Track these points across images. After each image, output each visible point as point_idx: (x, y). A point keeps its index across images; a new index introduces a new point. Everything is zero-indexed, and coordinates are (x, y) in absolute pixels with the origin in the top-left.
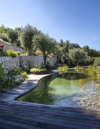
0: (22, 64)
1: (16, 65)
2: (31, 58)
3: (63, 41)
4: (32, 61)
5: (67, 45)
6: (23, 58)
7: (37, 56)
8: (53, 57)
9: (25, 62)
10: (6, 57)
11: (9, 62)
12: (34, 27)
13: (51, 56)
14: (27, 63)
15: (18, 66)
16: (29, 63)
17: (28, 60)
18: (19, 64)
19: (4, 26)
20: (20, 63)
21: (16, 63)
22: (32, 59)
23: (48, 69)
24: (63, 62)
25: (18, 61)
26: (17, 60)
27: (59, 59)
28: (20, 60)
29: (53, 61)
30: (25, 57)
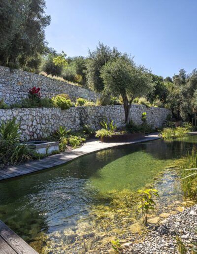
0: (86, 122)
1: (71, 123)
2: (106, 109)
3: (184, 72)
4: (107, 116)
5: (193, 81)
6: (89, 110)
7: (120, 106)
8: (159, 107)
9: (93, 117)
10: (44, 108)
11: (52, 118)
12: (112, 49)
13: (156, 106)
14: (96, 120)
15: (76, 124)
16: (100, 119)
17: (99, 115)
18: (78, 121)
19: (65, 53)
20: (80, 119)
21: (72, 120)
22: (108, 113)
23: (131, 132)
24: (184, 118)
25: (77, 115)
26: (74, 113)
27: (175, 112)
28: (80, 113)
29: (159, 116)
30: (93, 108)
